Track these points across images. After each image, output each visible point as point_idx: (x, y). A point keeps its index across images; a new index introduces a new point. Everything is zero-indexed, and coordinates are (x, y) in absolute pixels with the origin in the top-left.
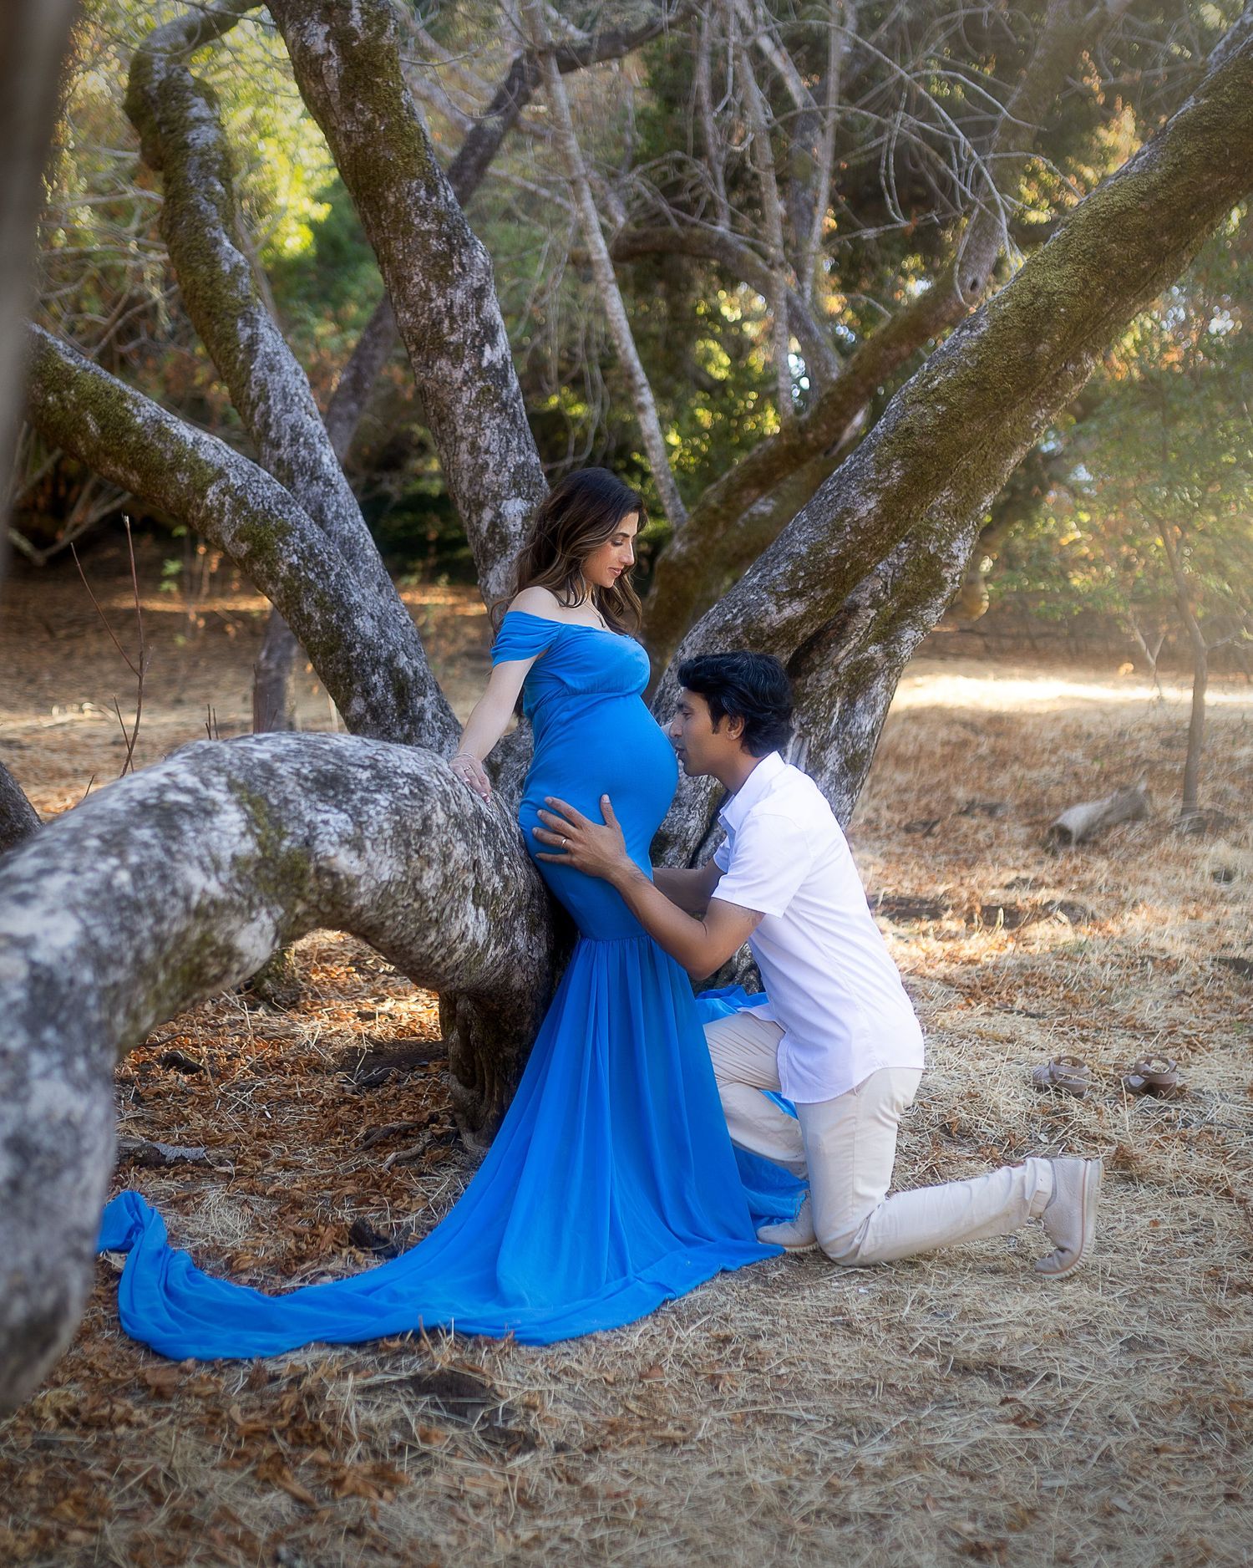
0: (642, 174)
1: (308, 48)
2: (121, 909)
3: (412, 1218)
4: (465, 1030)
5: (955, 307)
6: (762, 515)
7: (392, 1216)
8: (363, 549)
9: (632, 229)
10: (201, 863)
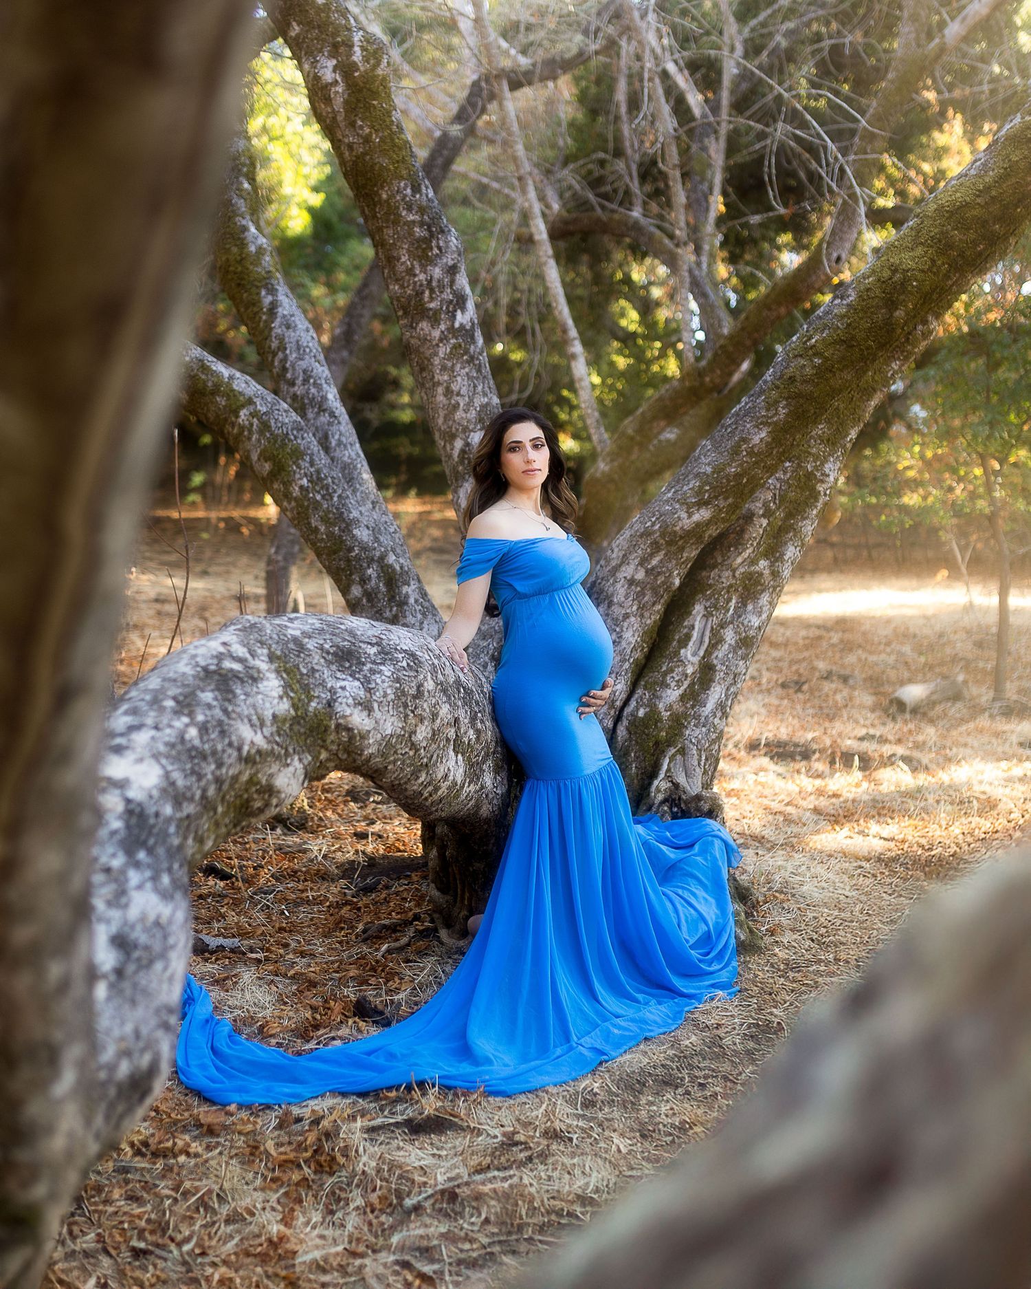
0: (572, 171)
1: (320, 78)
2: (192, 758)
3: (402, 996)
4: (442, 849)
5: (823, 277)
6: (668, 441)
7: (386, 994)
8: (360, 473)
9: (565, 214)
10: (250, 721)
